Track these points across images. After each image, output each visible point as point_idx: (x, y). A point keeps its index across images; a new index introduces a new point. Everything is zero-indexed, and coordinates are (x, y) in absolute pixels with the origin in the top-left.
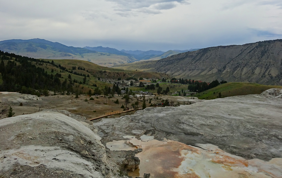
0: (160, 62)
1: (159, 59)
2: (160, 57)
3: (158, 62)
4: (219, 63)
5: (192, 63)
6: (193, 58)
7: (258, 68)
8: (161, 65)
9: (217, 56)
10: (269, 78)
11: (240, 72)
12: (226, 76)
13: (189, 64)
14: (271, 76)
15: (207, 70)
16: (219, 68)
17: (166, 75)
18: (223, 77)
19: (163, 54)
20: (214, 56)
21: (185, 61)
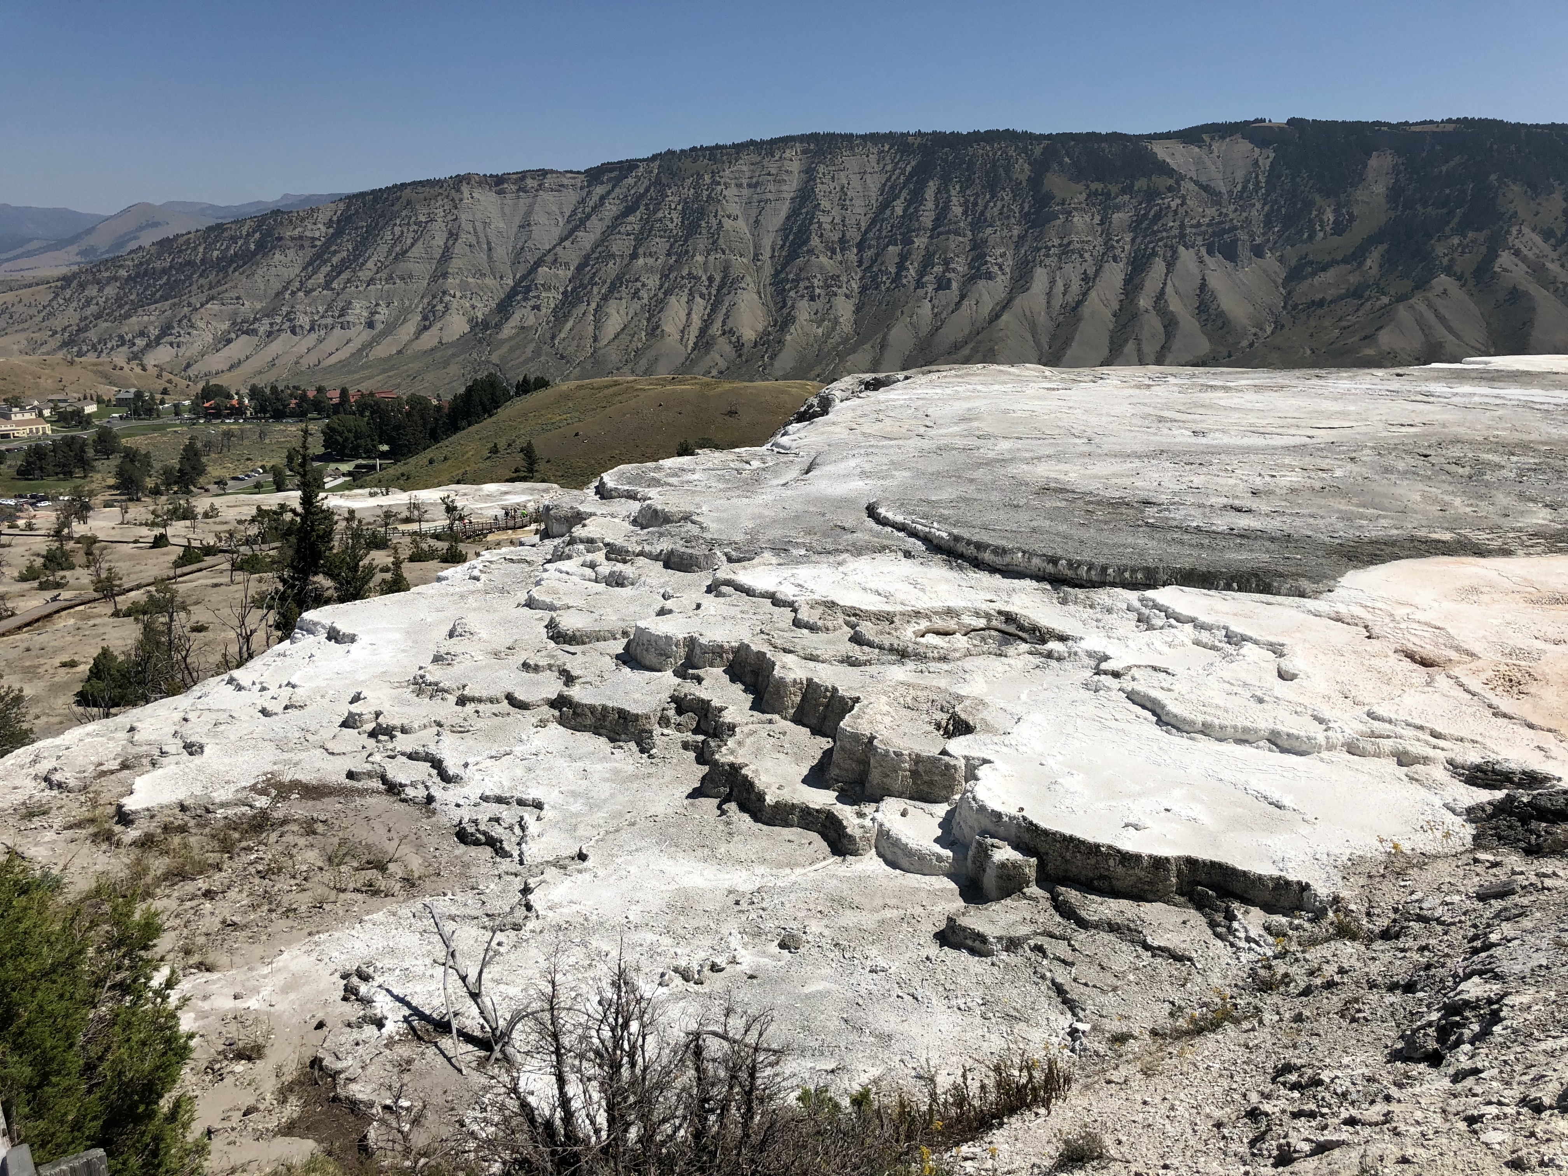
0: (82, 286)
1: (63, 271)
2: (74, 249)
3: (63, 288)
4: (470, 280)
5: (310, 284)
6: (310, 252)
7: (673, 299)
8: (88, 312)
9: (453, 236)
10: (728, 349)
11: (591, 328)
12: (518, 352)
13: (293, 293)
14: (734, 339)
15: (410, 328)
16: (473, 307)
17: (144, 369)
18: (502, 358)
19: (89, 232)
20: (440, 241)
21: (260, 272)
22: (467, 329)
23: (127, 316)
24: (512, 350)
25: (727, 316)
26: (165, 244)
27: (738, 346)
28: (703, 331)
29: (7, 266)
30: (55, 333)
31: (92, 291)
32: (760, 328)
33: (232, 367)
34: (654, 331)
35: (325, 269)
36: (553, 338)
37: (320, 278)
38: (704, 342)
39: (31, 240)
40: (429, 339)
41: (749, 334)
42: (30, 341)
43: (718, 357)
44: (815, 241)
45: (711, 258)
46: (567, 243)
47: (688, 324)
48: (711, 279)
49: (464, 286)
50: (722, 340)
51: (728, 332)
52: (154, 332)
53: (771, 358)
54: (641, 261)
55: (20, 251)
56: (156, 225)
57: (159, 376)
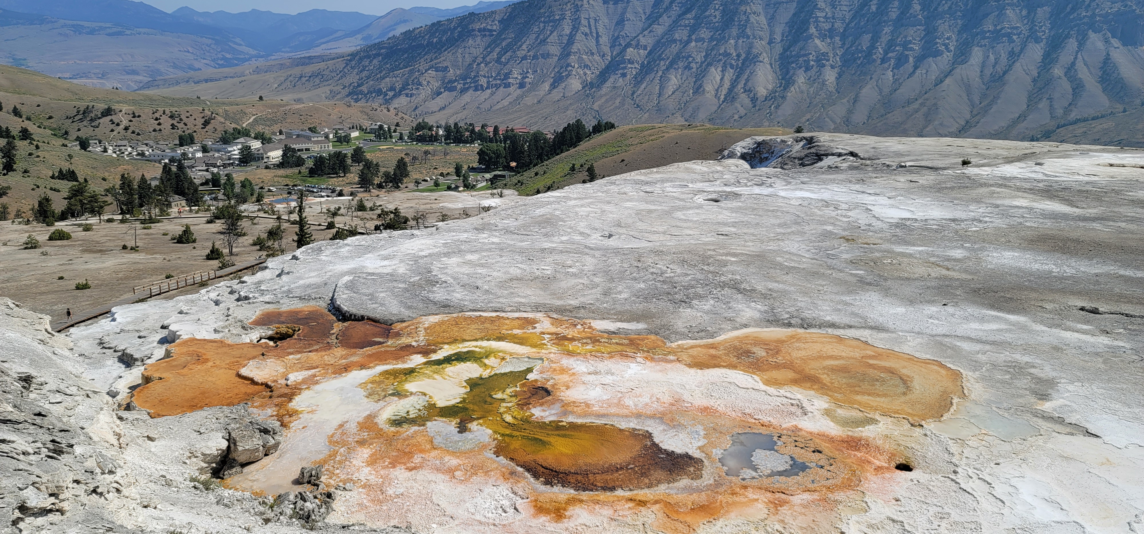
0: (361, 59)
1: (353, 49)
2: (359, 36)
3: (350, 60)
4: (584, 57)
5: (488, 59)
6: (487, 40)
7: (713, 69)
8: (365, 74)
9: (575, 28)
10: (747, 101)
11: (658, 88)
12: (610, 103)
13: (479, 64)
14: (752, 95)
15: (546, 86)
16: (585, 74)
17: (389, 111)
18: (600, 107)
19: (368, 26)
20: (567, 31)
21: (460, 51)
22: (580, 88)
23: (383, 78)
24: (607, 101)
25: (747, 80)
26: (407, 34)
27: (754, 100)
28: (730, 90)
29: (323, 46)
30: (345, 87)
31: (366, 62)
32: (770, 87)
33: (440, 109)
34: (698, 89)
35: (498, 50)
36: (633, 94)
37: (495, 55)
38: (731, 97)
39: (338, 31)
40: (556, 94)
41: (762, 91)
42: (331, 91)
43: (739, 106)
44: (813, 30)
45: (740, 41)
46: (646, 33)
47: (721, 86)
48: (738, 56)
49: (580, 60)
50: (743, 96)
51: (747, 91)
52: (398, 87)
53: (777, 108)
54: (693, 44)
55: (332, 37)
56: (405, 21)
57: (397, 114)
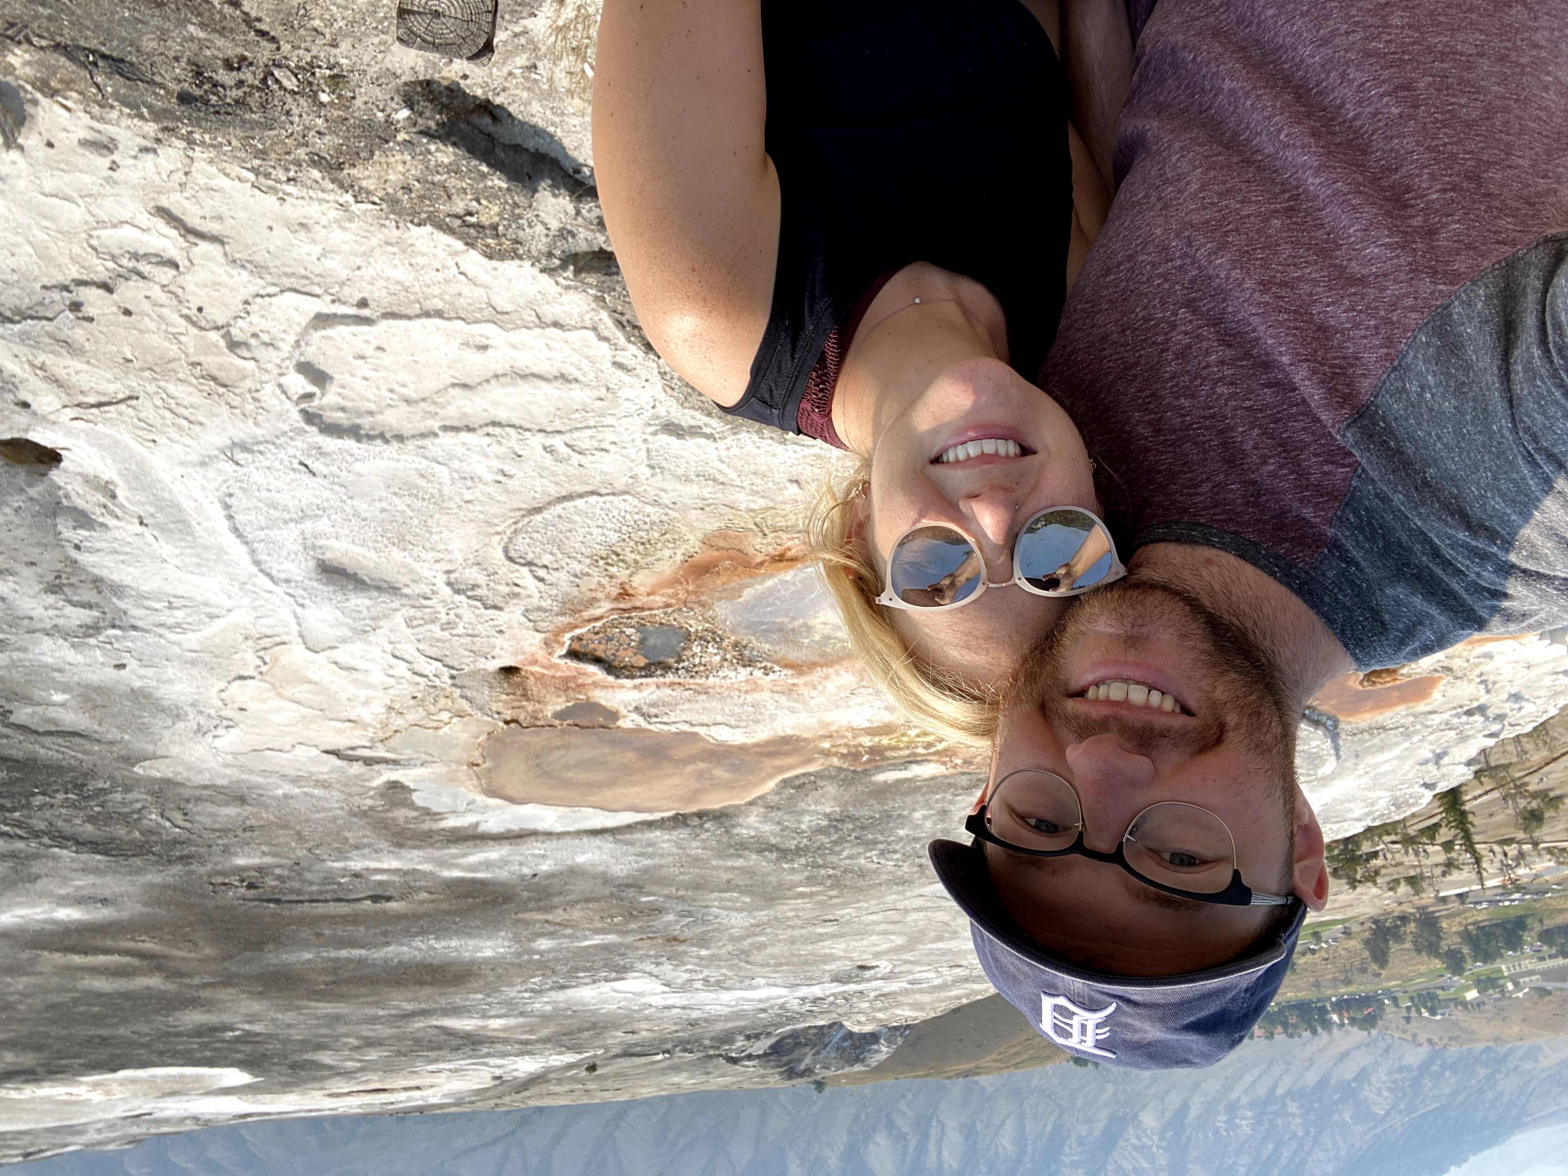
8: (1490, 1095)
16: (1138, 1138)
17: (1429, 1041)
32: (872, 1147)
41: (881, 1138)
50: (906, 1129)
51: (900, 1138)
52: (1427, 1083)
53: (857, 1117)
57: (1415, 1036)
